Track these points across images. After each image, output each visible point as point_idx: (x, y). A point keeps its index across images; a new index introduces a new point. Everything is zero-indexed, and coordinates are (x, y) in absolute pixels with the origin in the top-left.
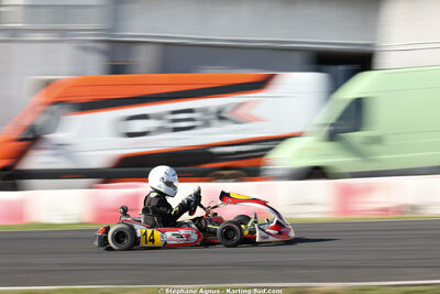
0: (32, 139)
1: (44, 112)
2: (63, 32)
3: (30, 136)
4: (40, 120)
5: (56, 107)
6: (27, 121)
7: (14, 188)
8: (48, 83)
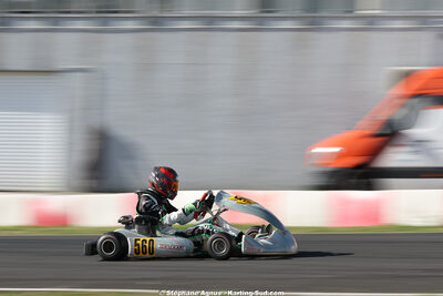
0: (389, 135)
1: (403, 106)
2: (424, 19)
3: (388, 131)
4: (398, 114)
5: (416, 100)
6: (384, 116)
7: (369, 187)
8: (407, 75)
